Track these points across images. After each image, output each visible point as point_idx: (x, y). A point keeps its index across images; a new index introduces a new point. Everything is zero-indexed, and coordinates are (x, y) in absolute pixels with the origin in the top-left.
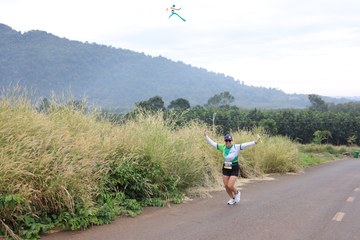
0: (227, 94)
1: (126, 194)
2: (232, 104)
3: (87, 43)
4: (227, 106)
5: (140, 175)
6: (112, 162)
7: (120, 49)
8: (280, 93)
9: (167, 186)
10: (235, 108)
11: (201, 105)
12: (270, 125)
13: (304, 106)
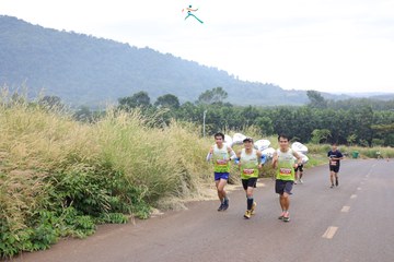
0: (220, 89)
1: (78, 209)
2: (225, 101)
3: (64, 32)
4: (220, 103)
5: (96, 186)
6: (60, 170)
7: (102, 39)
8: (277, 89)
9: (133, 198)
10: (228, 105)
11: (192, 102)
12: (266, 123)
13: (302, 103)
